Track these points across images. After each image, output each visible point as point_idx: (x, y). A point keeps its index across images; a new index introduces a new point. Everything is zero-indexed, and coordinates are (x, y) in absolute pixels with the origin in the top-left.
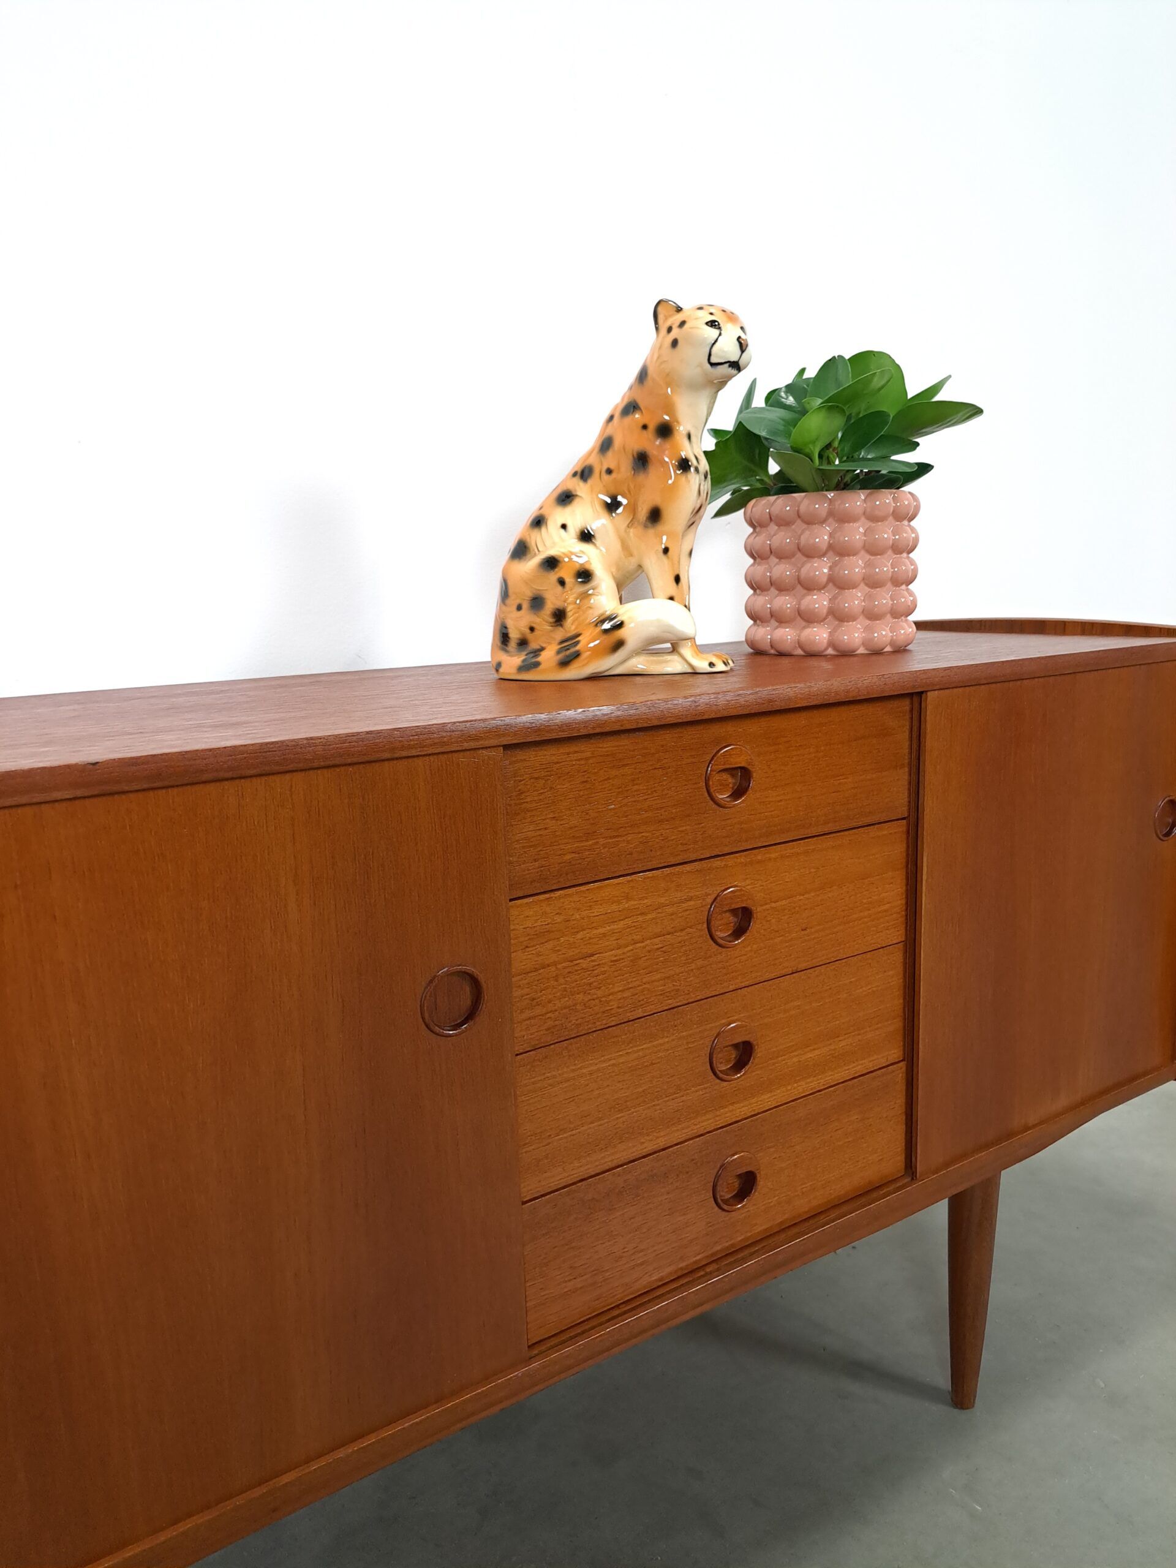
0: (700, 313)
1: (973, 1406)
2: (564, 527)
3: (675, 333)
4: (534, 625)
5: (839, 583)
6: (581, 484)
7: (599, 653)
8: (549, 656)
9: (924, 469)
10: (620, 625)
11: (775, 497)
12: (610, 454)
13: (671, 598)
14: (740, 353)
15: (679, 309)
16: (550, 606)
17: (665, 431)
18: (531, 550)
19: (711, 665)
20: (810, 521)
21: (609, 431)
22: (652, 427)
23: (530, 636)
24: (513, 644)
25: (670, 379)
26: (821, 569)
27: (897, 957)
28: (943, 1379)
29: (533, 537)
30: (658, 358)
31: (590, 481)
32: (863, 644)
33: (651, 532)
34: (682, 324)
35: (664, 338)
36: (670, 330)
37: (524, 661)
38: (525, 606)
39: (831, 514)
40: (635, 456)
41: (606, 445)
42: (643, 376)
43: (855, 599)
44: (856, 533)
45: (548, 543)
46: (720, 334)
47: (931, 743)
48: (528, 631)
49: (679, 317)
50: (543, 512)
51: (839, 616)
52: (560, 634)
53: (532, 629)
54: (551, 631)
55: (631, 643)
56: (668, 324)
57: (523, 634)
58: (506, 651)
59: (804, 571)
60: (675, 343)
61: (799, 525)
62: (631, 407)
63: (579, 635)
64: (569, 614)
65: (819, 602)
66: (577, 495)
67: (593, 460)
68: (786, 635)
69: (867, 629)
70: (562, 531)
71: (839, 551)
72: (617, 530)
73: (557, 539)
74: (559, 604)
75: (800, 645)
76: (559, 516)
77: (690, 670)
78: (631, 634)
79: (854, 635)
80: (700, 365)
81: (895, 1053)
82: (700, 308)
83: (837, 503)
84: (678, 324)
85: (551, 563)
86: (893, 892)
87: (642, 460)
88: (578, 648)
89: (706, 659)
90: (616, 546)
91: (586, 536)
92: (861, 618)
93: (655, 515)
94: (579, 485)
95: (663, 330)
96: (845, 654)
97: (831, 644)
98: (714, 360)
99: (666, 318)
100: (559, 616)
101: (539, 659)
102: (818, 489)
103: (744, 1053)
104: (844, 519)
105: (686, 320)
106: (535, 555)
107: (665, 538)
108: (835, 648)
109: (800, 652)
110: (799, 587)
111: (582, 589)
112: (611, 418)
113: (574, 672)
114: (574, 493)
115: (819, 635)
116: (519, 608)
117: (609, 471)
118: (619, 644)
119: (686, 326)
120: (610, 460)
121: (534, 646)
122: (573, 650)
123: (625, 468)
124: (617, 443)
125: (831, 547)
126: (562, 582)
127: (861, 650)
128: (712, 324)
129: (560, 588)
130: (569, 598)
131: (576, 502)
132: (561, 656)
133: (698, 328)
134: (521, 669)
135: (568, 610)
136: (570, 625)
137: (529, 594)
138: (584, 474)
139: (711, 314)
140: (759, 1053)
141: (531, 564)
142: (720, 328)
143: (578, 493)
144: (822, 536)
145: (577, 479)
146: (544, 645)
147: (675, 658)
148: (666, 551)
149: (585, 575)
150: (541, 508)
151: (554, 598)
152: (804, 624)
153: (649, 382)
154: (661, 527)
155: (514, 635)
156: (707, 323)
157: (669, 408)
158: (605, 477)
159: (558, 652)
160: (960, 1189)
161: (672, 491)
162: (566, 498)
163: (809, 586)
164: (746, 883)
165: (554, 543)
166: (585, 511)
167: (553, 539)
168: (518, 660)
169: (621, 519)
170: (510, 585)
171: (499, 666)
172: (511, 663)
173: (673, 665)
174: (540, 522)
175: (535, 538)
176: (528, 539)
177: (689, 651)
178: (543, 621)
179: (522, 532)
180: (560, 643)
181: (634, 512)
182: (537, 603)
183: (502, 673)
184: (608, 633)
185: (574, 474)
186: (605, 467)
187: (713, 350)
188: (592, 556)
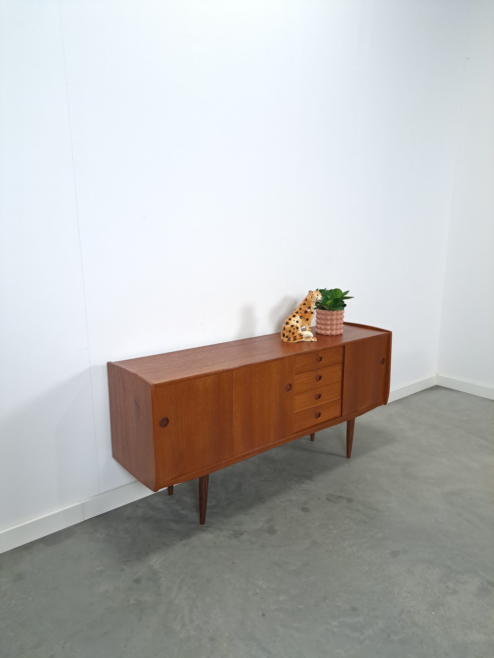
0: (315, 293)
1: (350, 458)
2: (294, 320)
3: (312, 296)
5: (332, 325)
6: (297, 314)
7: (299, 339)
8: (292, 339)
9: (346, 306)
11: (322, 311)
12: (301, 310)
13: (309, 331)
14: (321, 299)
15: (312, 292)
16: (292, 332)
17: (309, 308)
19: (315, 340)
21: (301, 307)
22: (308, 307)
23: (288, 336)
24: (285, 337)
25: (310, 301)
26: (329, 322)
27: (340, 383)
28: (345, 455)
30: (309, 298)
31: (298, 314)
33: (307, 321)
34: (313, 295)
36: (311, 295)
37: (288, 339)
38: (288, 332)
39: (331, 314)
40: (305, 311)
41: (300, 309)
42: (306, 299)
43: (334, 327)
44: (335, 317)
45: (292, 323)
46: (318, 297)
47: (346, 352)
49: (312, 294)
50: (291, 318)
51: (332, 330)
52: (293, 336)
53: (289, 335)
55: (304, 337)
56: (311, 294)
59: (326, 322)
60: (312, 297)
61: (326, 315)
62: (304, 304)
63: (296, 336)
65: (329, 327)
67: (298, 311)
68: (323, 332)
69: (336, 331)
71: (332, 320)
72: (302, 321)
74: (293, 332)
75: (325, 333)
76: (293, 319)
77: (311, 341)
79: (334, 333)
80: (315, 300)
81: (340, 397)
83: (332, 312)
85: (292, 326)
86: (340, 374)
88: (296, 338)
90: (301, 323)
91: (297, 322)
93: (307, 319)
95: (310, 295)
97: (330, 334)
98: (317, 300)
99: (311, 293)
100: (293, 333)
102: (329, 310)
103: (320, 396)
104: (333, 315)
106: (290, 324)
109: (325, 335)
110: (325, 325)
111: (297, 330)
112: (301, 305)
113: (295, 341)
115: (328, 333)
116: (287, 332)
117: (301, 313)
118: (302, 338)
119: (314, 295)
120: (301, 311)
121: (289, 337)
122: (296, 339)
123: (303, 313)
124: (302, 309)
125: (330, 319)
126: (294, 329)
127: (335, 335)
128: (317, 295)
129: (294, 330)
131: (296, 317)
132: (294, 339)
134: (287, 341)
135: (295, 332)
136: (295, 335)
137: (289, 330)
140: (322, 396)
141: (289, 326)
144: (329, 317)
146: (291, 337)
147: (309, 339)
148: (309, 324)
149: (297, 328)
152: (326, 330)
153: (307, 301)
154: (308, 321)
155: (286, 335)
157: (310, 305)
158: (300, 314)
159: (293, 339)
160: (348, 420)
161: (310, 316)
162: (294, 316)
163: (327, 325)
164: (320, 373)
165: (293, 323)
166: (298, 318)
167: (293, 322)
168: (287, 339)
169: (302, 319)
170: (286, 328)
171: (283, 340)
172: (285, 340)
173: (309, 340)
174: (290, 319)
175: (289, 322)
176: (288, 322)
177: (311, 338)
178: (291, 334)
179: (287, 320)
180: (294, 337)
181: (304, 318)
182: (290, 331)
183: (284, 341)
184: (301, 336)
185: (295, 312)
186: (300, 312)
187: (318, 299)
188: (298, 325)
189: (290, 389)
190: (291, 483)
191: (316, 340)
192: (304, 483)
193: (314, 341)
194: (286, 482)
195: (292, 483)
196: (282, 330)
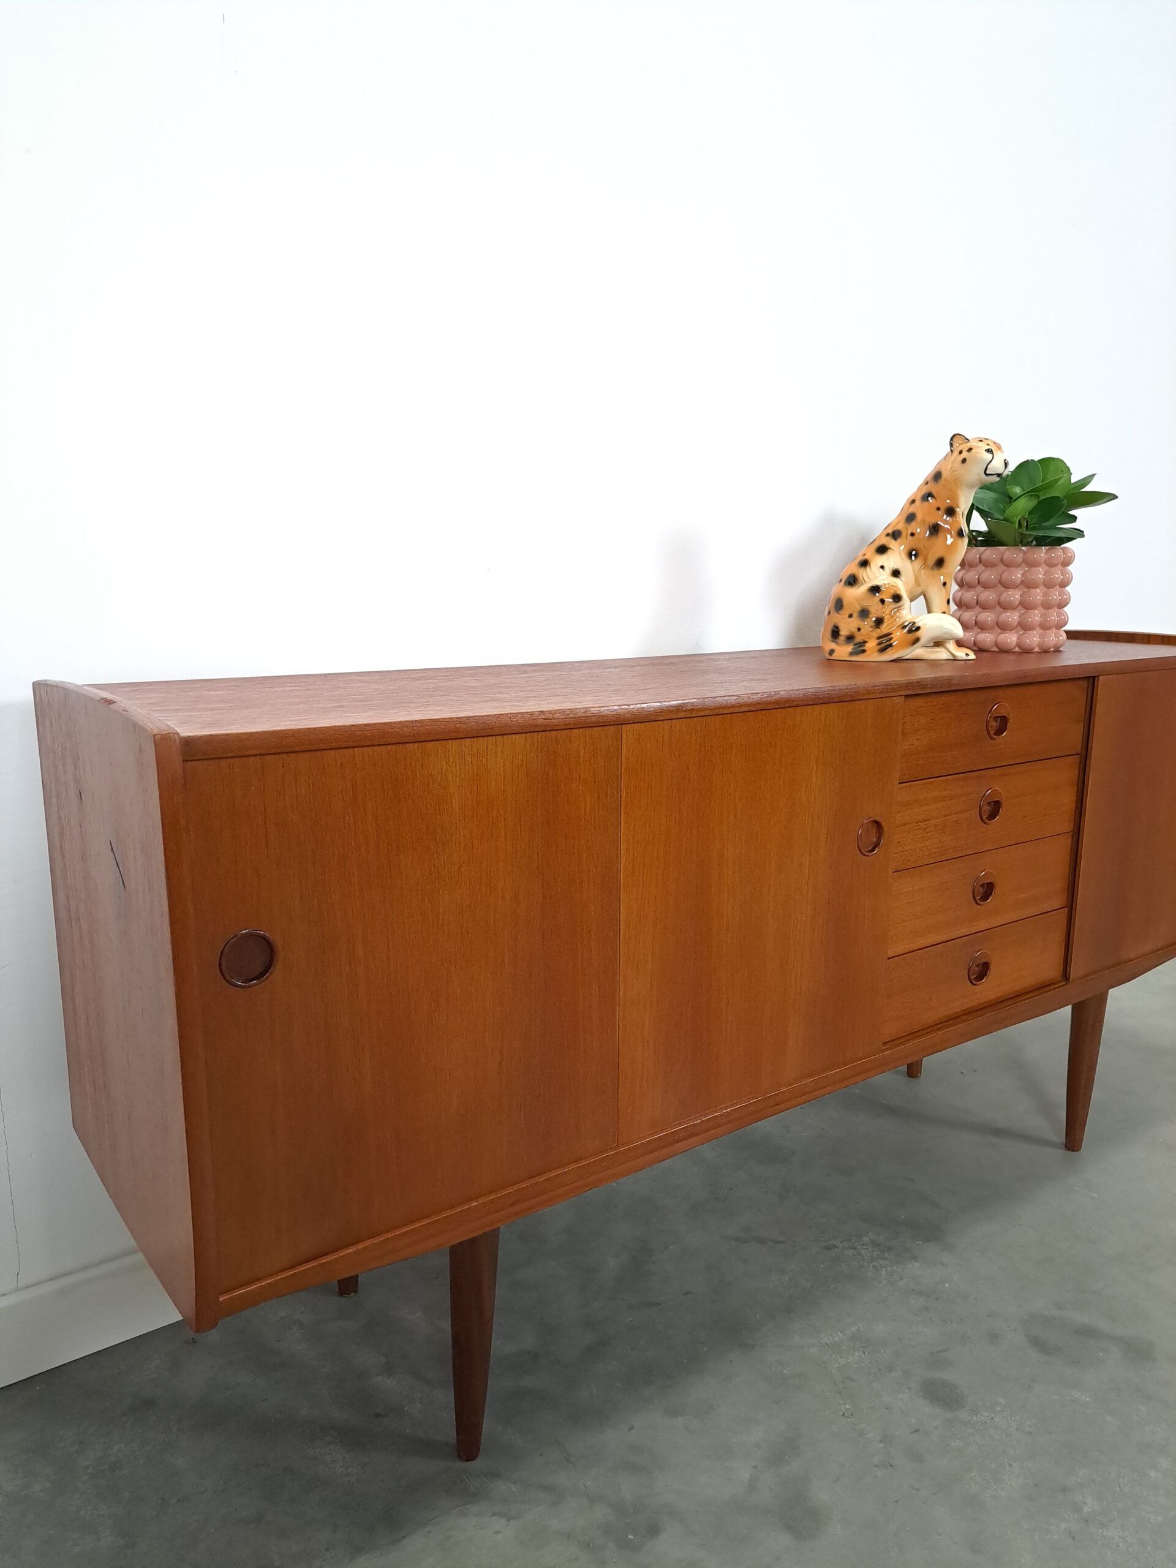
0: (981, 444)
1: (1080, 1149)
2: (882, 567)
3: (965, 454)
4: (860, 627)
5: (1026, 606)
6: (893, 541)
7: (904, 645)
8: (872, 644)
9: (1080, 533)
10: (918, 628)
11: (984, 548)
12: (913, 524)
13: (944, 613)
14: (1004, 468)
15: (967, 441)
16: (873, 616)
17: (951, 512)
18: (860, 581)
19: (967, 655)
20: (1008, 565)
21: (912, 509)
22: (943, 509)
23: (857, 634)
24: (842, 639)
25: (956, 482)
26: (1015, 596)
27: (1067, 842)
28: (1061, 1140)
29: (860, 572)
30: (951, 468)
31: (898, 540)
32: (1038, 646)
33: (936, 572)
34: (970, 450)
35: (955, 457)
36: (961, 452)
37: (853, 649)
38: (855, 615)
39: (1024, 561)
40: (931, 527)
41: (911, 518)
42: (937, 476)
43: (1035, 616)
44: (1039, 574)
45: (872, 577)
46: (993, 458)
47: (1100, 709)
48: (857, 631)
49: (966, 446)
50: (867, 557)
51: (1024, 627)
52: (878, 632)
53: (859, 629)
54: (872, 631)
55: (922, 640)
56: (960, 449)
57: (851, 632)
58: (837, 643)
59: (1003, 597)
60: (964, 461)
61: (1001, 567)
62: (928, 497)
63: (891, 634)
64: (885, 621)
65: (1013, 617)
66: (890, 548)
67: (900, 527)
68: (987, 638)
69: (1041, 636)
70: (881, 570)
71: (1028, 585)
72: (915, 570)
73: (877, 574)
74: (880, 615)
75: (996, 645)
76: (878, 560)
77: (951, 658)
78: (924, 635)
79: (1033, 639)
80: (978, 474)
81: (1059, 901)
82: (981, 441)
83: (1028, 555)
84: (967, 449)
85: (875, 589)
86: (1068, 799)
87: (935, 529)
88: (891, 642)
89: (963, 651)
90: (913, 579)
91: (896, 573)
92: (1038, 629)
93: (940, 563)
94: (891, 542)
95: (956, 453)
96: (1026, 651)
97: (1019, 645)
98: (988, 472)
99: (958, 445)
100: (879, 622)
101: (865, 648)
102: (1016, 545)
103: (989, 889)
104: (1032, 564)
105: (972, 447)
106: (862, 584)
107: (942, 578)
108: (1019, 647)
109: (995, 649)
110: (998, 607)
111: (894, 606)
112: (913, 501)
113: (888, 656)
114: (888, 547)
115: (1011, 639)
116: (851, 616)
117: (912, 534)
118: (917, 640)
119: (973, 451)
120: (913, 528)
121: (858, 639)
122: (888, 643)
123: (923, 533)
124: (919, 517)
125: (1022, 582)
126: (882, 601)
127: (1037, 649)
128: (988, 451)
129: (881, 604)
130: (886, 611)
131: (889, 552)
132: (881, 646)
133: (981, 453)
134: (851, 654)
135: (885, 618)
136: (884, 629)
137: (859, 608)
138: (895, 535)
139: (988, 445)
140: (997, 891)
141: (861, 590)
142: (993, 454)
143: (891, 547)
144: (1018, 575)
145: (889, 539)
146: (866, 640)
147: (943, 648)
148: (945, 584)
149: (897, 598)
150: (864, 555)
151: (876, 610)
152: (999, 631)
153: (942, 481)
154: (943, 570)
155: (844, 632)
156: (986, 450)
157: (954, 498)
158: (910, 538)
159: (878, 644)
160: (1078, 1000)
161: (951, 548)
162: (882, 550)
163: (1005, 607)
164: (998, 787)
165: (876, 577)
166: (896, 558)
167: (874, 575)
168: (850, 648)
169: (918, 563)
170: (845, 603)
171: (832, 652)
172: (843, 651)
173: (941, 654)
174: (865, 564)
175: (862, 573)
176: (857, 573)
177: (952, 646)
178: (867, 625)
179: (853, 568)
180: (879, 638)
181: (925, 560)
182: (864, 613)
183: (835, 656)
184: (910, 631)
185: (888, 535)
186: (910, 532)
187: (989, 467)
188: (901, 586)
189: (876, 845)
190: (860, 1254)
191: (972, 656)
192: (915, 1258)
193: (965, 657)
194: (835, 1246)
195: (863, 1252)
196: (829, 613)
